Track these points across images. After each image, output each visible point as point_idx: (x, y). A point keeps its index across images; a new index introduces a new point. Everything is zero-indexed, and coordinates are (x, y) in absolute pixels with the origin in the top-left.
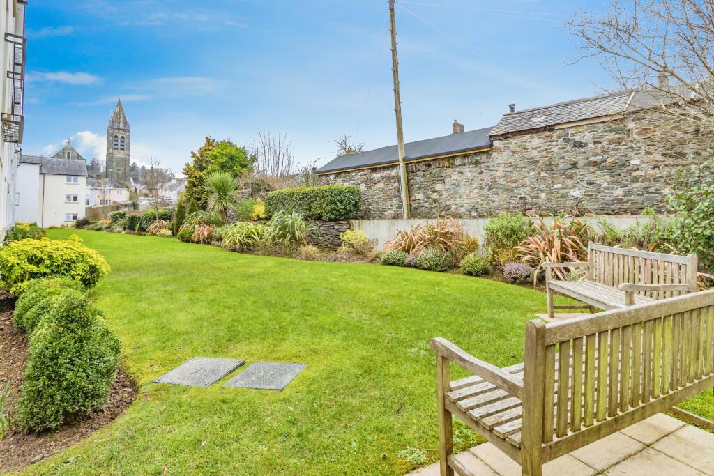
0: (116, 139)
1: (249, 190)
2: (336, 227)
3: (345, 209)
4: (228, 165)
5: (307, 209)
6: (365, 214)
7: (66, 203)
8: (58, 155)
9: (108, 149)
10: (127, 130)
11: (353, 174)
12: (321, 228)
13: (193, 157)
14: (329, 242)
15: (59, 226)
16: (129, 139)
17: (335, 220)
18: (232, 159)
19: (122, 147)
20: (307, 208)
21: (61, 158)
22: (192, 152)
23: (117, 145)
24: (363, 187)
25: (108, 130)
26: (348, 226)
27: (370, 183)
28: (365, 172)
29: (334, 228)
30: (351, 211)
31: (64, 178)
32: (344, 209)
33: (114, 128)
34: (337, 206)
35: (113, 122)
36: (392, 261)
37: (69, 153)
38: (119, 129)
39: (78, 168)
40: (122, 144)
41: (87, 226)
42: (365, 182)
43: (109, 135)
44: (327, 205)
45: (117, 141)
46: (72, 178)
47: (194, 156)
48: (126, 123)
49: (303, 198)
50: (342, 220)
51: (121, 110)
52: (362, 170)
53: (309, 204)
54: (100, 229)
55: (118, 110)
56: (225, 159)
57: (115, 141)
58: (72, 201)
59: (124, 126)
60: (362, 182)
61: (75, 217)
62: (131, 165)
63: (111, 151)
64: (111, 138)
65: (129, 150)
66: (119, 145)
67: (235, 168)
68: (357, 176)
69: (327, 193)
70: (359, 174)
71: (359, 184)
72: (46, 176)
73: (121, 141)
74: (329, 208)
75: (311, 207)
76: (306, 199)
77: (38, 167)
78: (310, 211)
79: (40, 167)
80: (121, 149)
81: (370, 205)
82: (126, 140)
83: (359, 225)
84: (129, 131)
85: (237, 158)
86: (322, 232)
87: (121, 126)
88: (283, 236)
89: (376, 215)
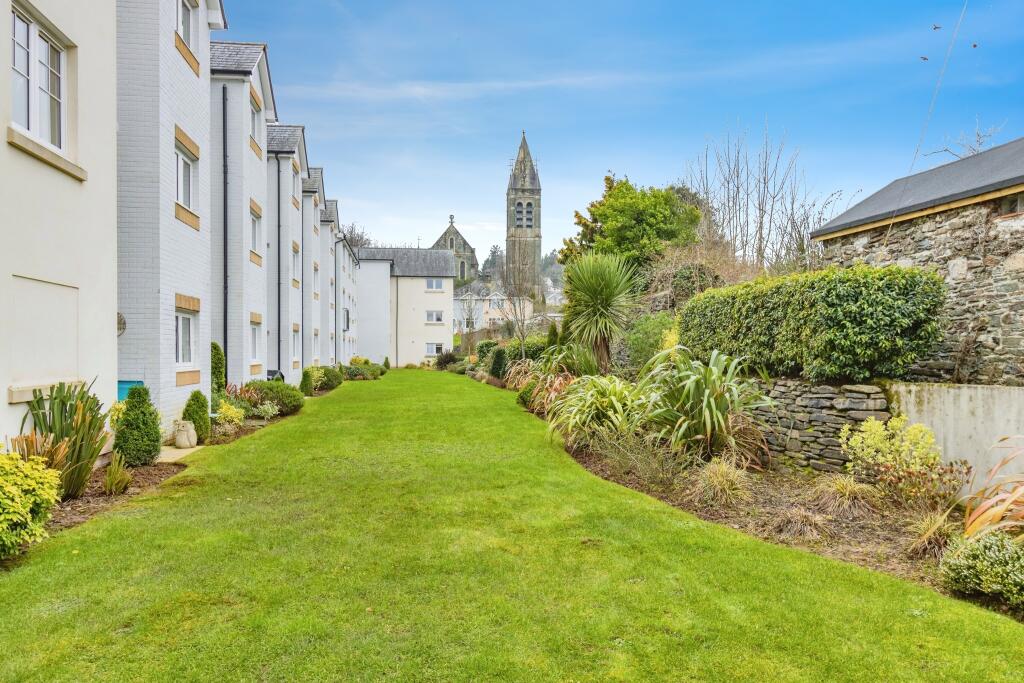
0: (520, 209)
1: (667, 292)
2: (841, 403)
3: (873, 344)
4: (629, 234)
5: (762, 344)
6: (963, 362)
7: (427, 324)
8: (438, 245)
9: (508, 228)
10: (536, 191)
11: (927, 226)
12: (799, 401)
13: (579, 223)
14: (816, 449)
15: (418, 365)
16: (540, 207)
17: (838, 380)
18: (639, 221)
19: (529, 223)
20: (763, 339)
21: (442, 248)
22: (577, 215)
23: (522, 219)
24: (959, 267)
25: (508, 194)
26: (880, 403)
27: (984, 252)
28: (970, 216)
29: (832, 407)
30: (896, 351)
31: (423, 282)
32: (868, 346)
33: (516, 189)
34: (846, 337)
35: (514, 178)
36: (990, 586)
37: (452, 239)
38: (523, 191)
39: (443, 264)
40: (529, 216)
41: (451, 366)
42: (969, 250)
43: (510, 202)
44: (814, 331)
45: (521, 212)
46: (434, 281)
47: (580, 221)
48: (534, 177)
49: (756, 311)
50: (866, 381)
51: (527, 153)
52: (957, 212)
53: (769, 328)
54: (462, 372)
55: (522, 155)
56: (622, 220)
57: (518, 212)
58: (435, 322)
59: (532, 183)
60: (957, 252)
61: (439, 349)
62: (543, 255)
63: (513, 229)
64: (513, 208)
65: (539, 227)
66: (525, 219)
67: (645, 241)
68: (938, 234)
69: (816, 295)
70: (947, 225)
71: (946, 260)
72: (401, 280)
73: (528, 212)
74: (819, 341)
75: (772, 337)
76: (762, 313)
77: (387, 266)
78: (772, 348)
79: (392, 266)
80: (528, 226)
81: (982, 329)
82: (534, 211)
83: (920, 402)
84: (539, 191)
85: (653, 216)
86: (799, 416)
87: (528, 186)
88: (669, 421)
89: (1002, 366)
